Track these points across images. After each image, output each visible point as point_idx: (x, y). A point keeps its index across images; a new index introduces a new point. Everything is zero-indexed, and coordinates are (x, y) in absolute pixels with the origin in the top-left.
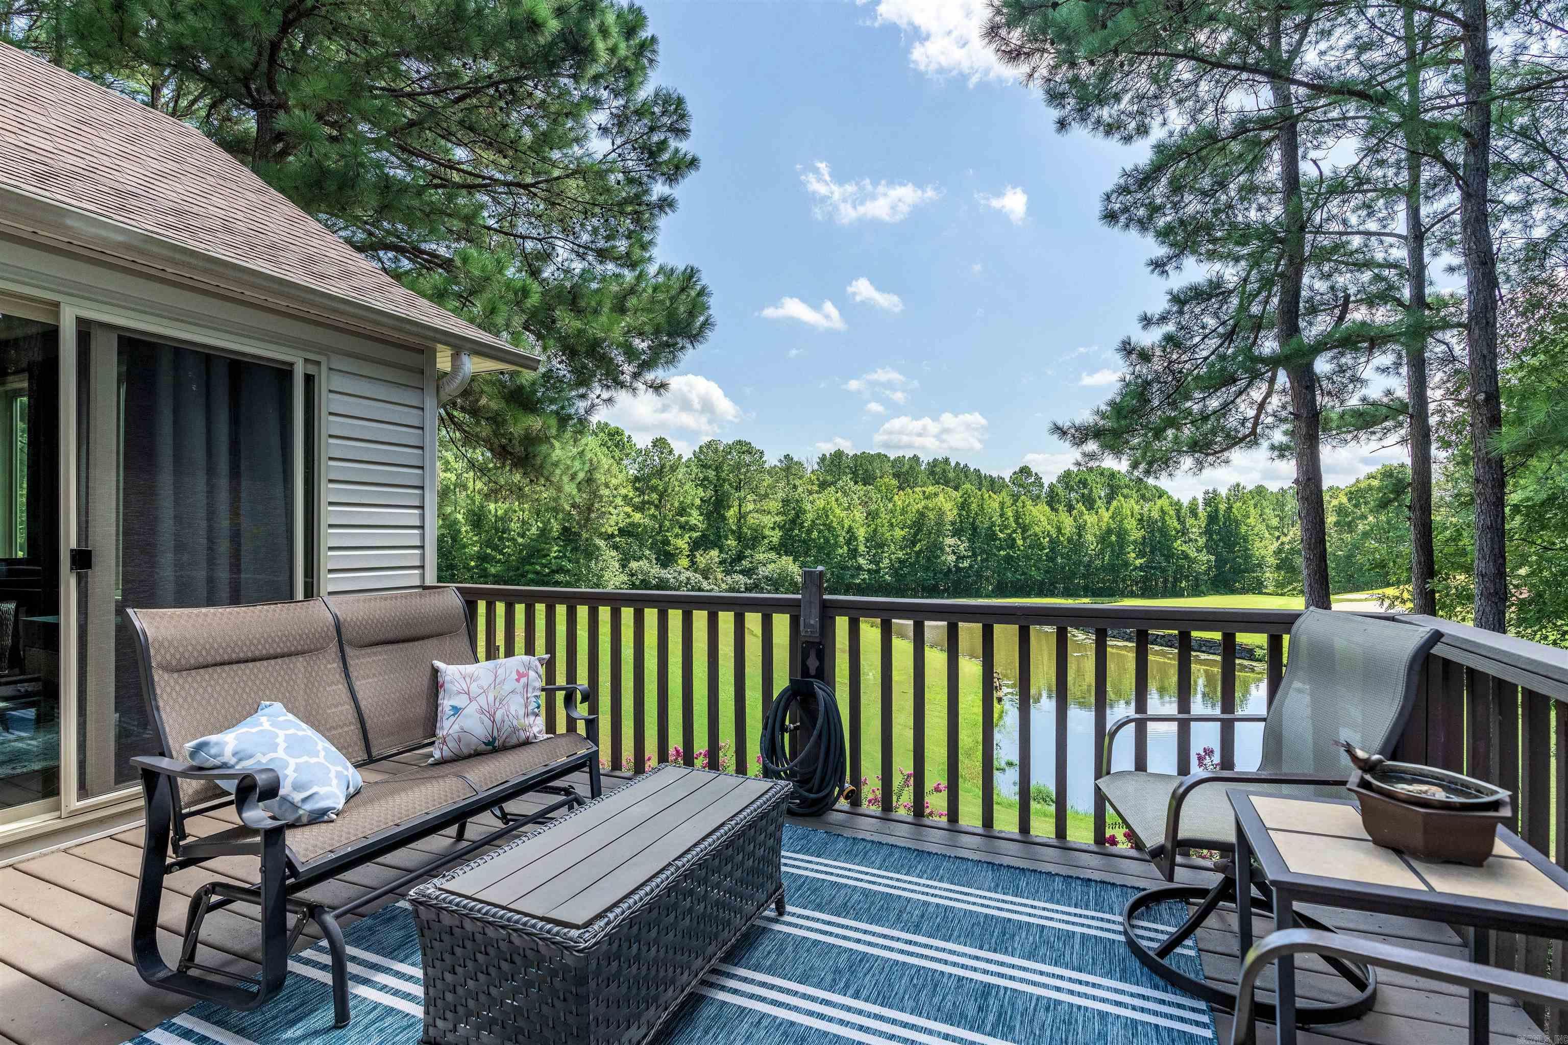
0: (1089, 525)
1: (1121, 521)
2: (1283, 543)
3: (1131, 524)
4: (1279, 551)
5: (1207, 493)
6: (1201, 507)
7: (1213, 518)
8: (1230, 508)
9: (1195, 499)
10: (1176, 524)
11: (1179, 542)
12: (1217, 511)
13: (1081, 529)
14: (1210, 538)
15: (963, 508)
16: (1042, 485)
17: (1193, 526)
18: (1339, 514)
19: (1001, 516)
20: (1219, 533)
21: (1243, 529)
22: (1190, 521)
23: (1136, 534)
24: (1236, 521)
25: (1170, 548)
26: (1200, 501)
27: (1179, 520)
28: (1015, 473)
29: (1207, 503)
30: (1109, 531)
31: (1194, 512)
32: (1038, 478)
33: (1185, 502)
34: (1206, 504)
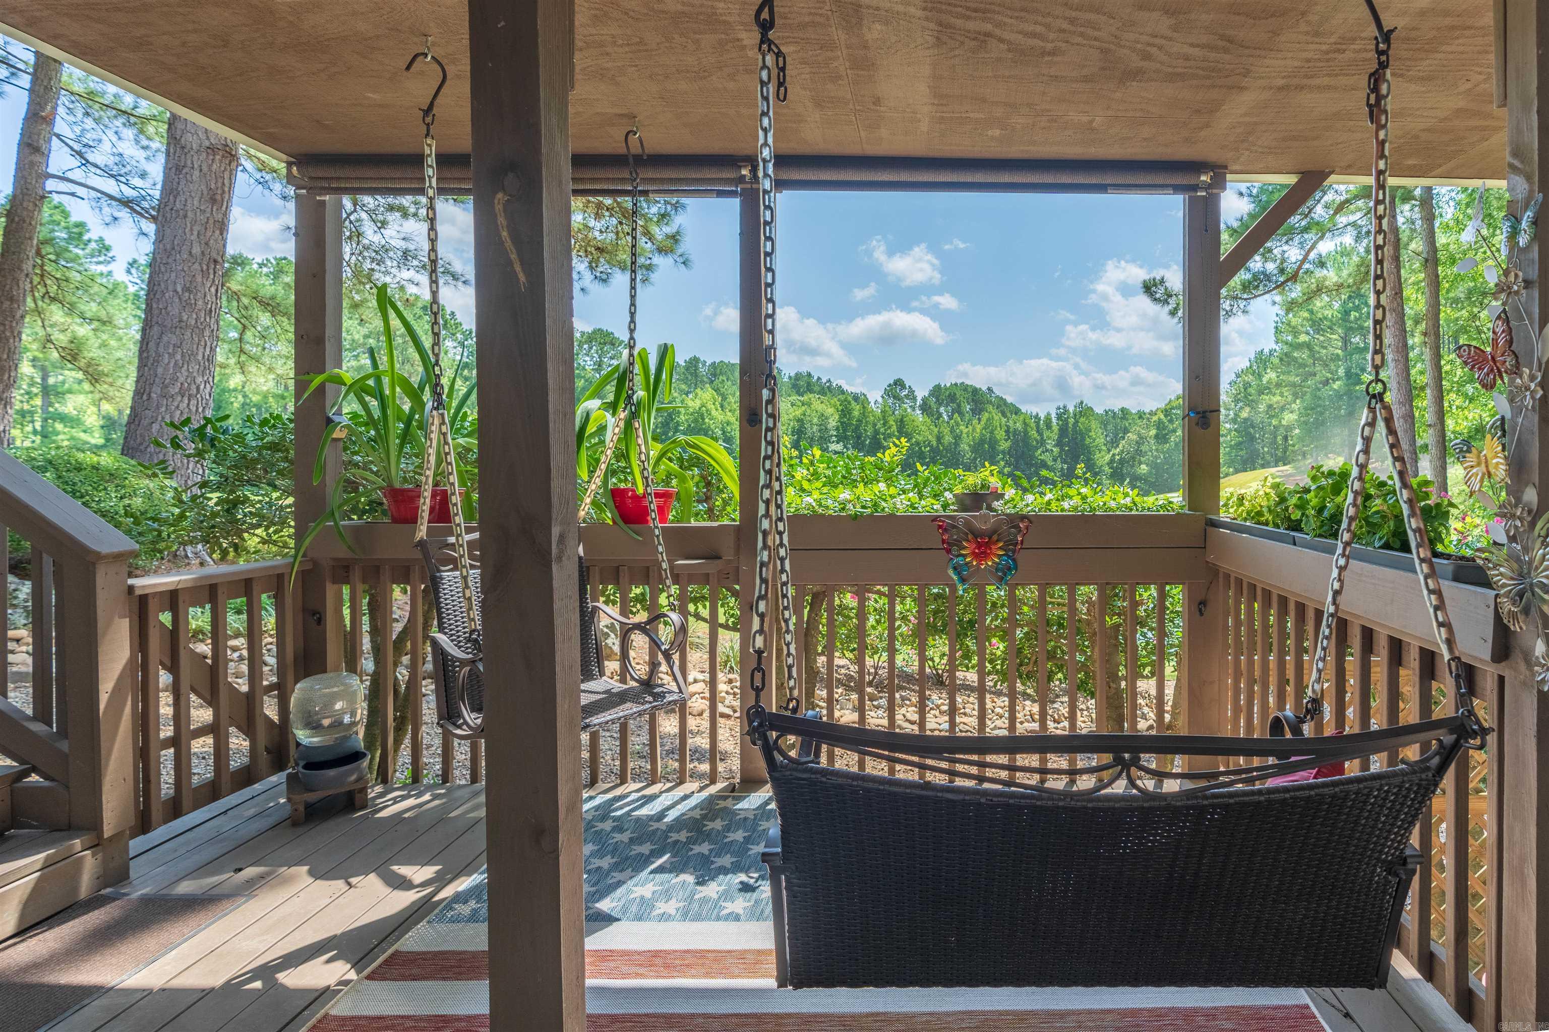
0: (964, 435)
1: (992, 432)
2: (1114, 455)
3: (1000, 434)
4: (1112, 461)
5: (1059, 408)
6: (1054, 420)
7: (1063, 431)
8: (1077, 422)
9: (1049, 414)
10: (1036, 435)
11: (1039, 452)
12: (1067, 424)
13: (958, 438)
14: (1062, 450)
15: (845, 416)
16: (914, 399)
17: (1049, 438)
18: (1158, 428)
19: (884, 424)
20: (1068, 445)
21: (1088, 441)
22: (1046, 434)
23: (1004, 445)
24: (1081, 434)
25: (1032, 457)
26: (1053, 416)
27: (1038, 431)
28: (890, 385)
29: (1059, 417)
30: (982, 441)
31: (1049, 425)
32: (912, 391)
33: (1042, 416)
34: (1058, 419)
